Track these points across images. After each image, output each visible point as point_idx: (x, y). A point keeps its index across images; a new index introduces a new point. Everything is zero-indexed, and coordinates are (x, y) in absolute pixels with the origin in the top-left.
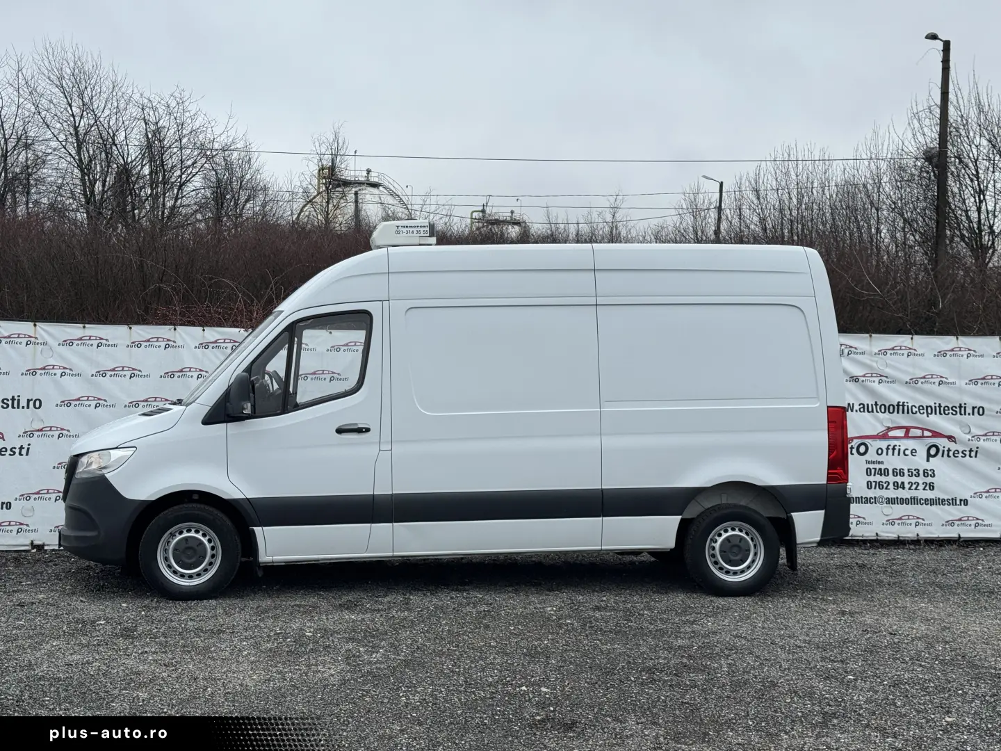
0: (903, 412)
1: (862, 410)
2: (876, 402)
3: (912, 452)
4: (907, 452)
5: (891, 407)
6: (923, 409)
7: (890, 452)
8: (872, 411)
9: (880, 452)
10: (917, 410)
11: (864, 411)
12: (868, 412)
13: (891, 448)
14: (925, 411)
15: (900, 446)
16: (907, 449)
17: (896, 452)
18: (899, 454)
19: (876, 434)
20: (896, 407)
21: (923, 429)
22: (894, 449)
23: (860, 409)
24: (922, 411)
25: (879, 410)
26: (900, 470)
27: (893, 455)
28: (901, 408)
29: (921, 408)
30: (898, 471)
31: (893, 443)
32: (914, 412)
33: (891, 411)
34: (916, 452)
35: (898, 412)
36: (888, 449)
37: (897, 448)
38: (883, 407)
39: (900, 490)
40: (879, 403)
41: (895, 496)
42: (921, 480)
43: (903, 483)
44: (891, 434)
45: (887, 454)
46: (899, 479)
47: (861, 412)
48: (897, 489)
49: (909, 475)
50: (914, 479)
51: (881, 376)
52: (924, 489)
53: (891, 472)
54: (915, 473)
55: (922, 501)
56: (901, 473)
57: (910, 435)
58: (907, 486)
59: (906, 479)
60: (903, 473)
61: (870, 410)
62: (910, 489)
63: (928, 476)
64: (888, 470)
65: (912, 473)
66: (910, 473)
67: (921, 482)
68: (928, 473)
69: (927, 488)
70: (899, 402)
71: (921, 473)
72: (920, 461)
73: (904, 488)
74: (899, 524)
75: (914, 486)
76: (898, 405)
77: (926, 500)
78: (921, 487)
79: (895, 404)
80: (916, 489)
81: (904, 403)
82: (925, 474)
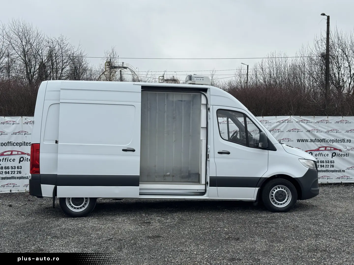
0: (325, 142)
1: (311, 141)
2: (316, 139)
3: (327, 155)
4: (325, 155)
5: (321, 140)
6: (331, 141)
7: (320, 155)
8: (314, 142)
9: (316, 155)
10: (329, 141)
11: (312, 142)
12: (313, 142)
13: (320, 154)
14: (332, 141)
15: (323, 153)
16: (325, 154)
17: (322, 155)
18: (323, 156)
19: (315, 149)
20: (322, 140)
21: (331, 147)
22: (321, 154)
23: (310, 141)
24: (331, 142)
25: (316, 141)
26: (323, 161)
27: (321, 156)
28: (324, 140)
29: (330, 140)
30: (322, 161)
31: (321, 152)
32: (328, 142)
33: (321, 141)
34: (328, 155)
35: (323, 142)
36: (319, 154)
37: (322, 154)
38: (318, 140)
39: (323, 167)
40: (317, 139)
41: (321, 170)
42: (329, 164)
43: (324, 165)
44: (320, 149)
45: (319, 156)
46: (322, 164)
47: (310, 142)
48: (322, 167)
49: (326, 163)
50: (327, 164)
51: (317, 130)
52: (331, 167)
53: (320, 162)
54: (328, 162)
55: (330, 171)
56: (323, 162)
57: (326, 149)
58: (325, 166)
59: (325, 164)
60: (324, 162)
61: (314, 141)
62: (326, 167)
63: (332, 163)
64: (319, 161)
65: (327, 162)
66: (326, 162)
67: (329, 165)
68: (332, 162)
69: (332, 167)
70: (323, 139)
71: (330, 162)
72: (329, 158)
73: (324, 167)
74: (322, 179)
75: (327, 166)
76: (323, 140)
77: (331, 171)
78: (329, 166)
79: (322, 139)
80: (328, 167)
81: (325, 139)
82: (331, 162)
